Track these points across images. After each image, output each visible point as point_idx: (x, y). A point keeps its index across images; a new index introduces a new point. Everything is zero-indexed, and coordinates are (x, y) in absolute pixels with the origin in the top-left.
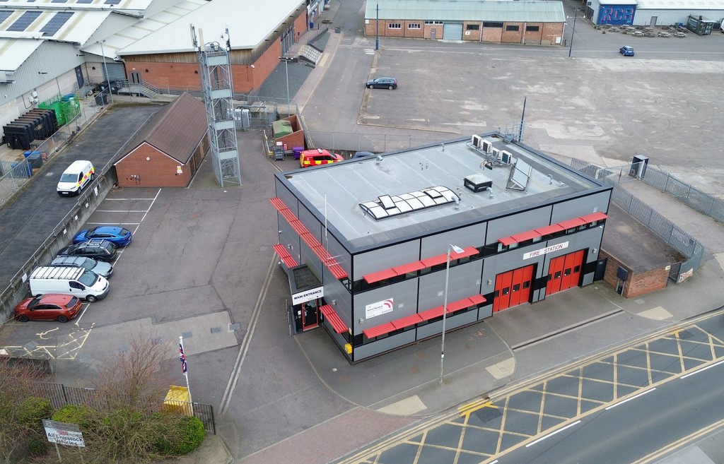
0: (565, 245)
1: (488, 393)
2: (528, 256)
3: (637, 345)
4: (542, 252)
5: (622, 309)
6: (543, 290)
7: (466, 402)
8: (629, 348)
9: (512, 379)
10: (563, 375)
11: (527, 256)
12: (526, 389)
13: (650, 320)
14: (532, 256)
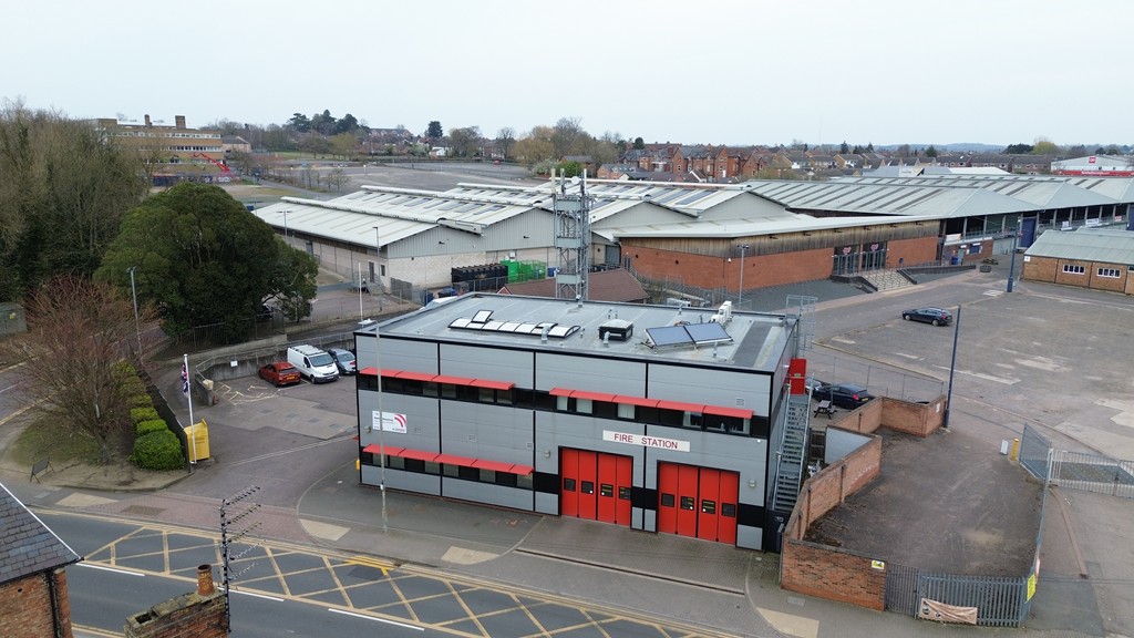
0: (684, 446)
1: (406, 562)
2: (611, 436)
3: (673, 629)
4: (638, 439)
5: (748, 591)
6: (651, 514)
7: (375, 555)
8: (657, 626)
9: (456, 568)
10: (513, 596)
11: (608, 436)
12: (447, 581)
13: (764, 623)
14: (618, 440)
